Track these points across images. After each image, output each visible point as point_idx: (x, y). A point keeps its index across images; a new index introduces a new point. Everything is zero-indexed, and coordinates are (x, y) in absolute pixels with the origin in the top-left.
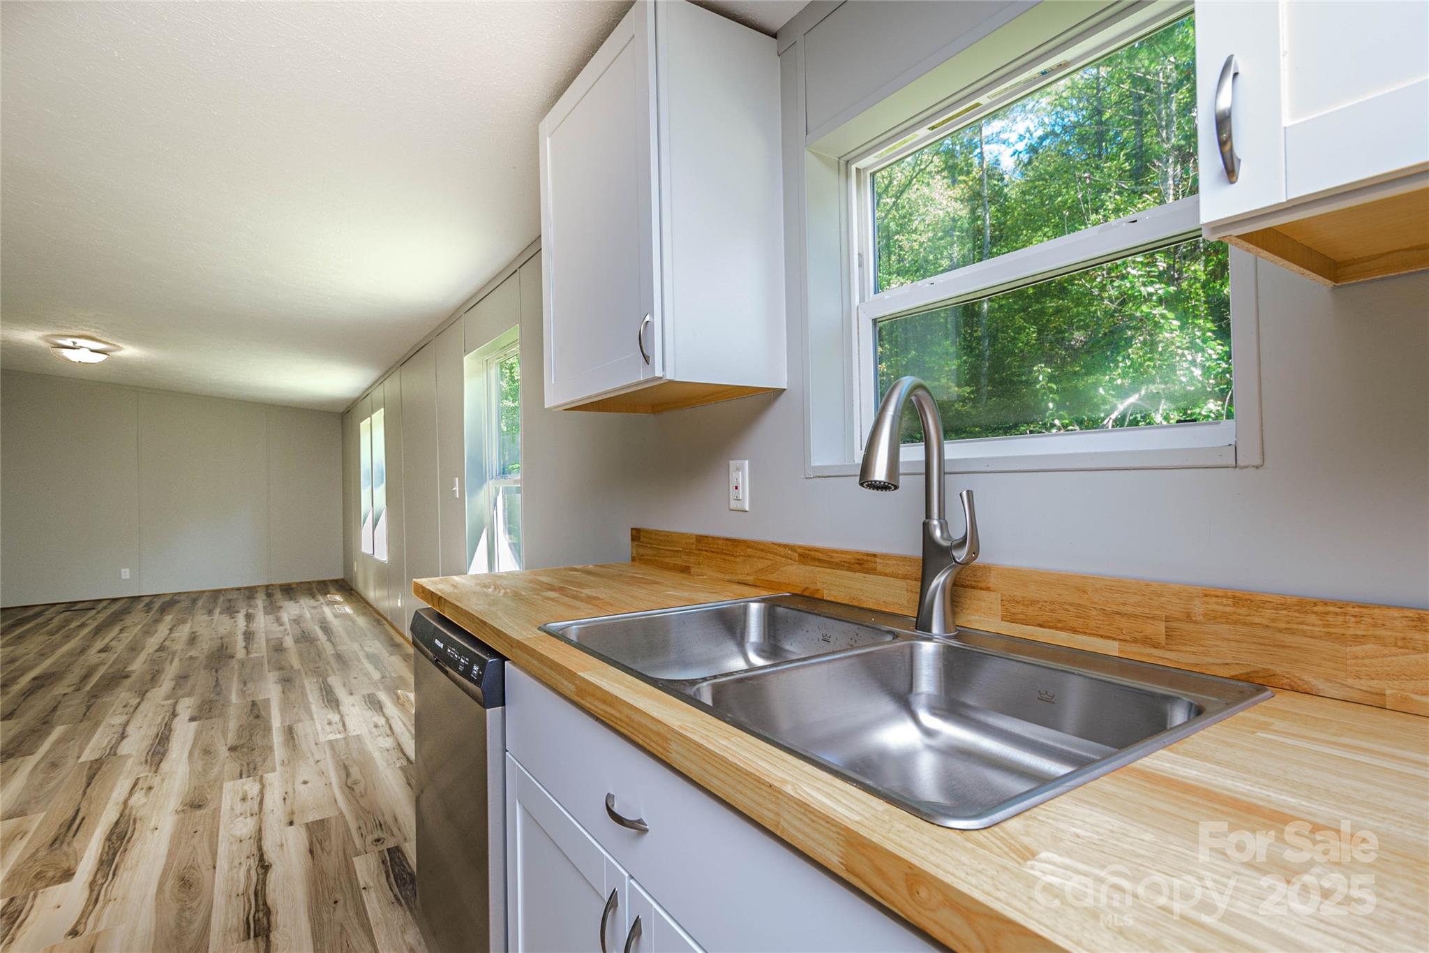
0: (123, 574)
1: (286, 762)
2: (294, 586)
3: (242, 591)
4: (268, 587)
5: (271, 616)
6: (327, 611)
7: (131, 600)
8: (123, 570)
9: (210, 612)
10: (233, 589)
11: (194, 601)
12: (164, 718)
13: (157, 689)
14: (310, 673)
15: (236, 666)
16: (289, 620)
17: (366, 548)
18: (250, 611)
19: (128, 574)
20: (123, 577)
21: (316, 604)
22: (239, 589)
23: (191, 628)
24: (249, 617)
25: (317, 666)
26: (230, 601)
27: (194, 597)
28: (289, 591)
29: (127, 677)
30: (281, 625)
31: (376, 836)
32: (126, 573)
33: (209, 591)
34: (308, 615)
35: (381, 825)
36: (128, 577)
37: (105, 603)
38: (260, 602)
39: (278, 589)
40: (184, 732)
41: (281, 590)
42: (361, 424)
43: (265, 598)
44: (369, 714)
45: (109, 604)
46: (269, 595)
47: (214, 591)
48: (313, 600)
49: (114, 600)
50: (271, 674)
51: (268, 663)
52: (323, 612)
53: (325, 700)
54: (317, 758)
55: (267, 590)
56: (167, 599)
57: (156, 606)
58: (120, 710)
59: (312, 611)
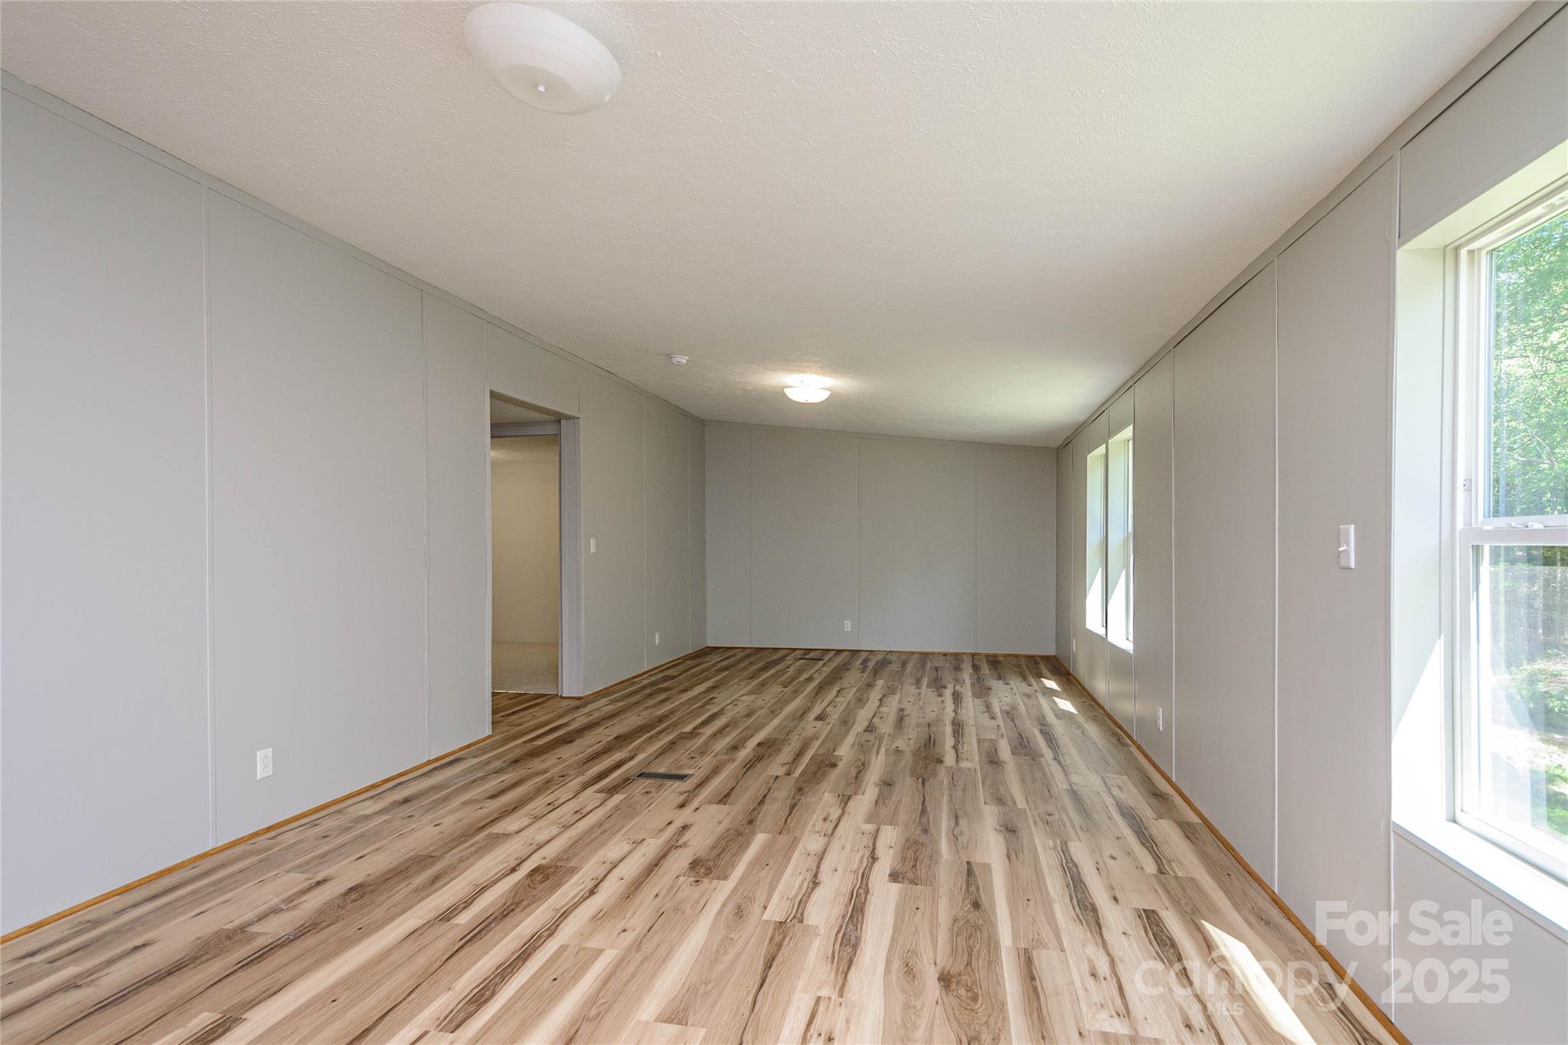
0: (846, 624)
2: (1001, 659)
3: (948, 657)
4: (973, 655)
5: (980, 700)
6: (1043, 701)
7: (851, 653)
9: (918, 683)
10: (939, 653)
11: (904, 664)
14: (1040, 824)
15: (945, 780)
16: (1001, 711)
18: (957, 688)
19: (850, 625)
20: (846, 629)
21: (1028, 690)
22: (945, 655)
23: (900, 702)
24: (957, 697)
25: (1049, 810)
26: (937, 669)
27: (905, 658)
28: (997, 664)
29: (835, 764)
30: (993, 718)
32: (848, 624)
33: (918, 653)
34: (1022, 708)
36: (849, 629)
37: (829, 655)
38: (967, 675)
39: (984, 660)
41: (988, 662)
43: (971, 671)
45: (835, 655)
46: (976, 668)
47: (923, 654)
48: (1024, 684)
49: (839, 652)
50: (988, 808)
52: (1040, 704)
55: (973, 660)
56: (880, 657)
57: (871, 664)
59: (1027, 701)
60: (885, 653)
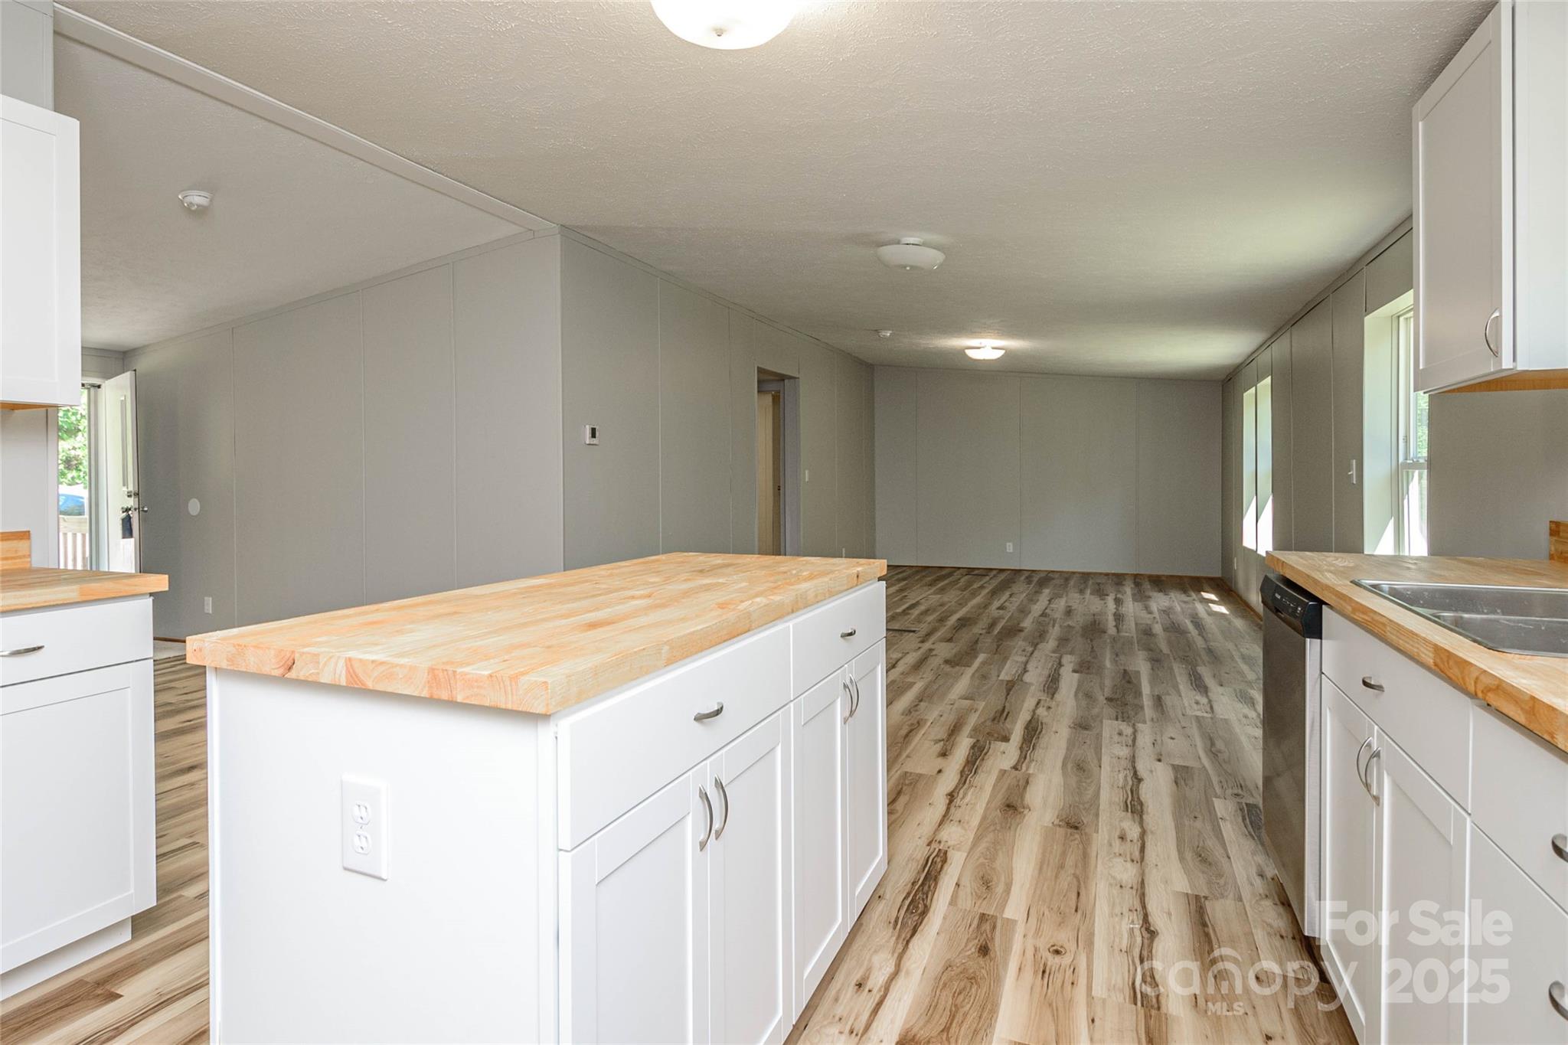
0: (1008, 548)
1: (1155, 720)
2: (1163, 578)
3: (1110, 576)
4: (1136, 576)
5: (1140, 604)
6: (1200, 607)
7: (1014, 572)
8: (1008, 544)
9: (1082, 592)
10: (1101, 574)
11: (1067, 580)
12: (1053, 665)
13: (1045, 644)
14: (1179, 659)
15: (1108, 641)
16: (1158, 610)
17: (1248, 542)
18: (1118, 596)
19: (1011, 547)
20: (1008, 553)
21: (1186, 599)
22: (1107, 575)
23: (1066, 602)
24: (1118, 602)
25: (1186, 654)
26: (1099, 584)
27: (1067, 577)
28: (1160, 583)
29: (1021, 630)
30: (1150, 613)
31: (1236, 792)
32: (1010, 547)
33: (1079, 573)
34: (1178, 609)
35: (1241, 786)
37: (995, 572)
38: (1128, 589)
39: (1146, 580)
40: (1069, 680)
41: (1149, 581)
42: (1245, 394)
43: (1133, 586)
44: (1239, 706)
45: (998, 573)
46: (1137, 584)
47: (1083, 573)
48: (1183, 595)
49: (1001, 571)
50: (1140, 652)
51: (1138, 643)
52: (1195, 609)
53: (1194, 684)
54: (1184, 725)
55: (1135, 579)
56: (1043, 575)
57: (1035, 579)
58: (1020, 652)
59: (1184, 605)
60: (1046, 573)
